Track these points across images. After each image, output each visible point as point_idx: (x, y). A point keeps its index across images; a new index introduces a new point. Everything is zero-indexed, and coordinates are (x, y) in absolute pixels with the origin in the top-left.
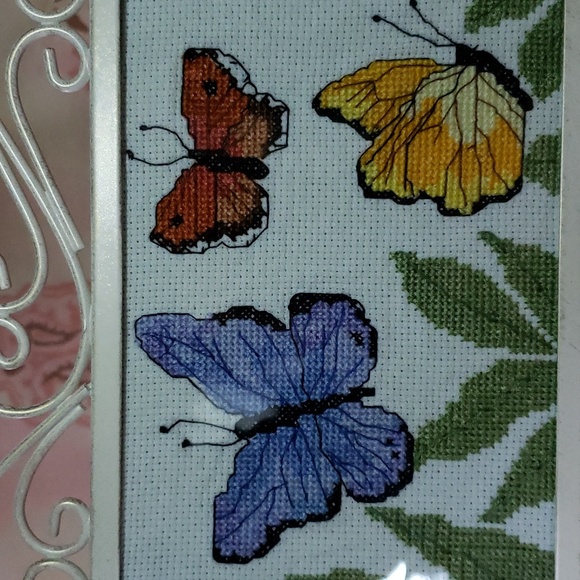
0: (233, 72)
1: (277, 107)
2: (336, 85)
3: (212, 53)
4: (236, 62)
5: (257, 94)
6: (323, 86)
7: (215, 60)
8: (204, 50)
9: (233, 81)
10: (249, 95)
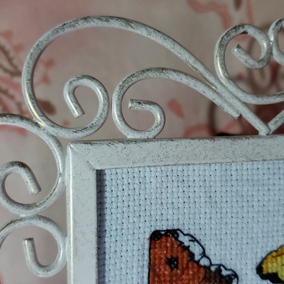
0: (191, 249)
1: (229, 276)
2: (274, 254)
3: (173, 233)
4: (194, 239)
5: (211, 264)
6: (264, 255)
7: (177, 239)
8: (167, 231)
9: (192, 255)
10: (205, 267)
